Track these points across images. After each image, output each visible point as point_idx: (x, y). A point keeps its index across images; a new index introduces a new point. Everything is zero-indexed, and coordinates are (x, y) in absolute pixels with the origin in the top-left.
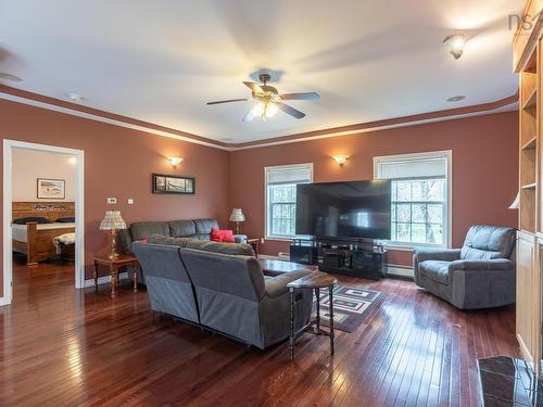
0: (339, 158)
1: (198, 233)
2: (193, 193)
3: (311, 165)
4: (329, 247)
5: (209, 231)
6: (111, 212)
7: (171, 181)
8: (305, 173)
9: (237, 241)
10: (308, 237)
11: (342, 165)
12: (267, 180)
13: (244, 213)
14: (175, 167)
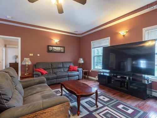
1: (63, 67)
2: (64, 52)
3: (109, 38)
4: (116, 76)
5: (68, 66)
6: (26, 58)
7: (55, 48)
8: (106, 42)
9: (78, 71)
10: (108, 71)
11: (124, 36)
12: (92, 47)
13: (83, 60)
14: (56, 43)
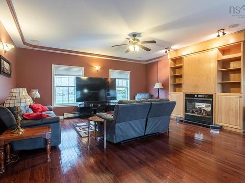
0: (97, 68)
2: (11, 76)
3: (83, 68)
11: (97, 70)
